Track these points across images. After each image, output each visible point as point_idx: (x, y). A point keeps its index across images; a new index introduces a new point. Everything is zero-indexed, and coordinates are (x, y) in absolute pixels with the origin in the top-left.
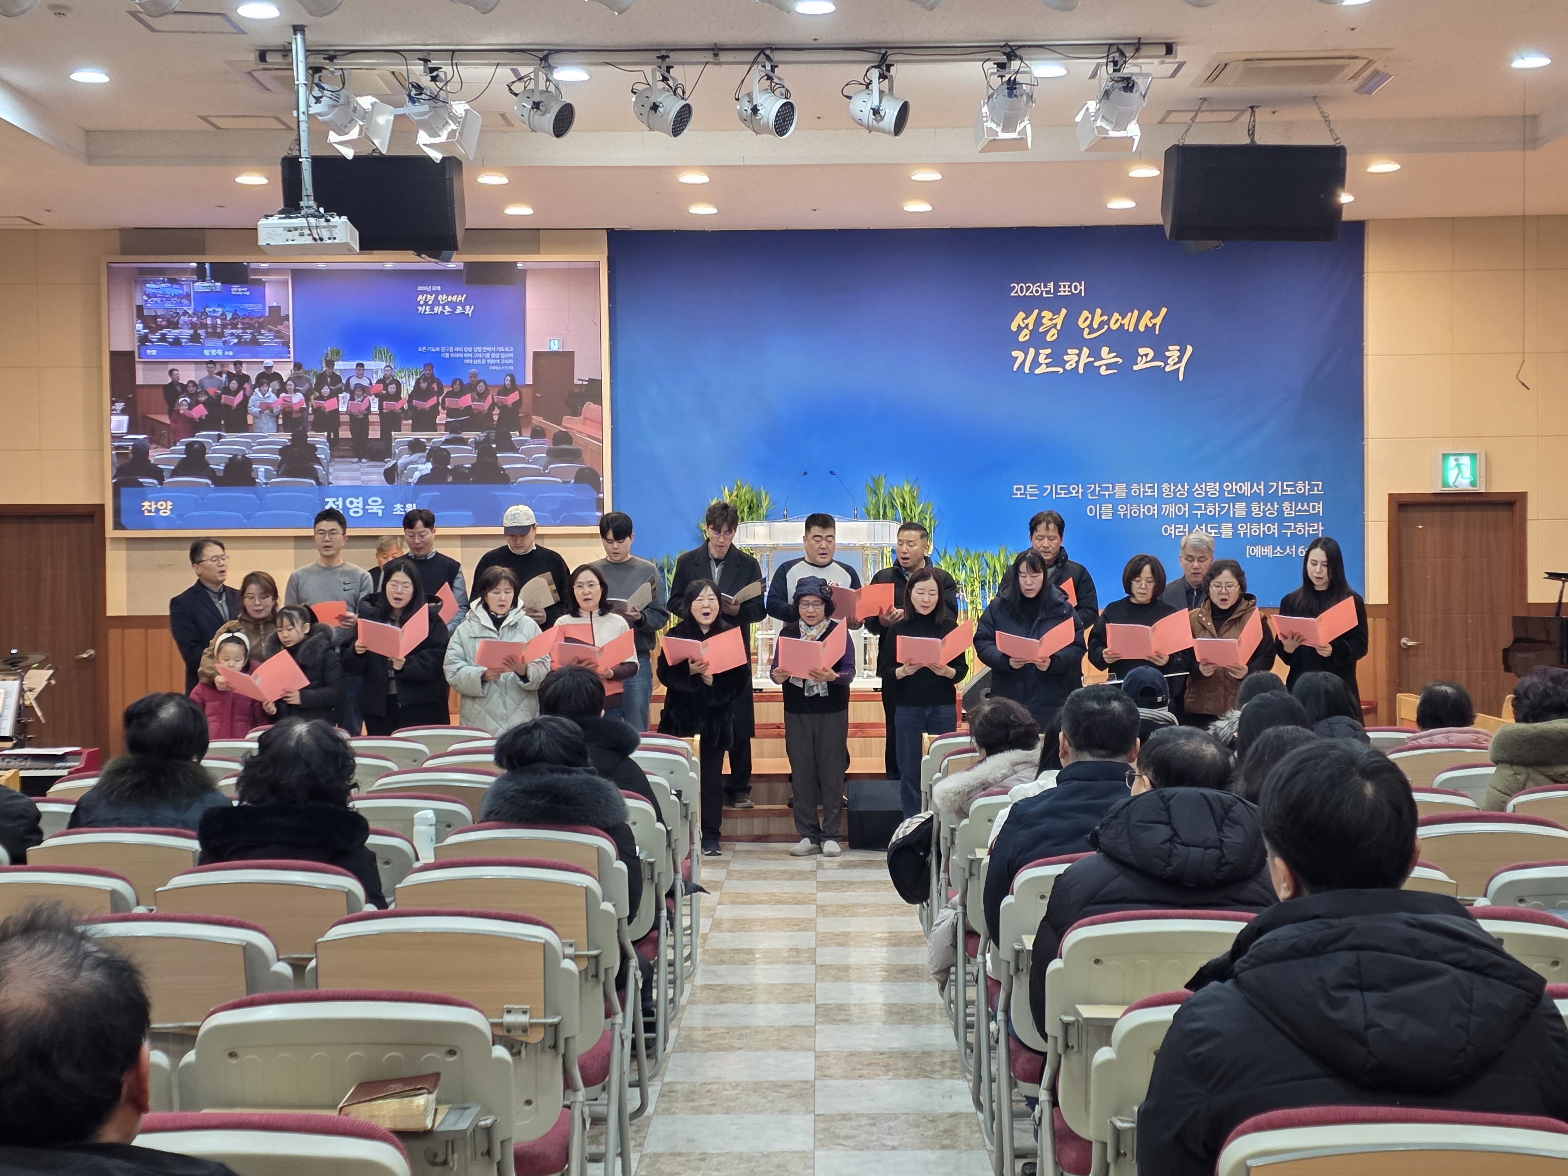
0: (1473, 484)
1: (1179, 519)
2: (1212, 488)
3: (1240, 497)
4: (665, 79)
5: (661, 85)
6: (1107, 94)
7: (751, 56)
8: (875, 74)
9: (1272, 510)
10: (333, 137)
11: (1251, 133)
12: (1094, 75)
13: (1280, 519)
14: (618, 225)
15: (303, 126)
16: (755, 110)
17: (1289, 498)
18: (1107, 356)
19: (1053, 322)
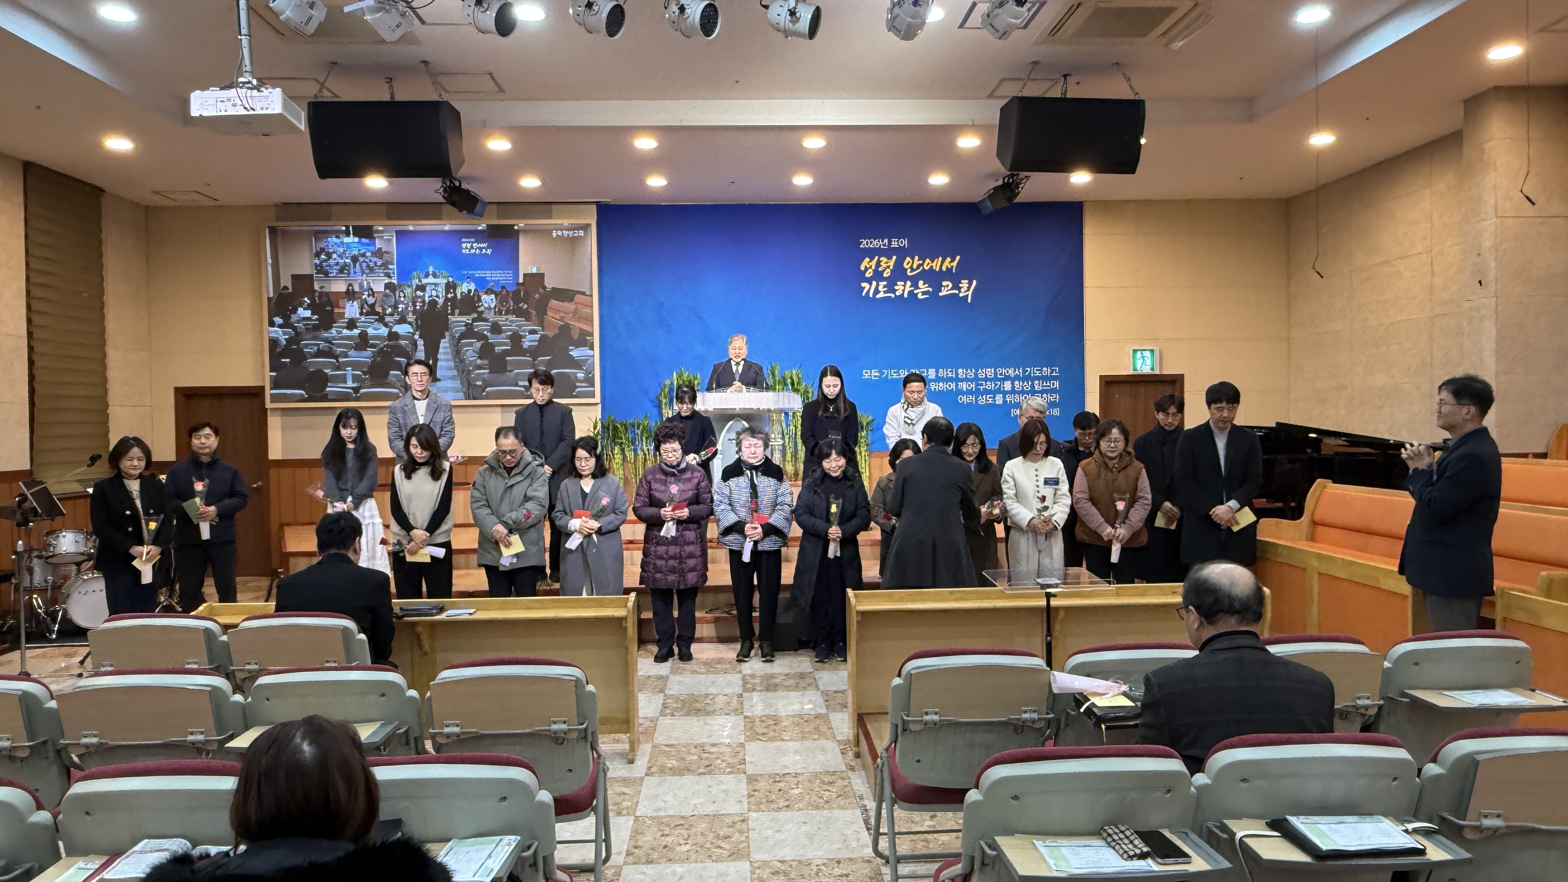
0: (1152, 369)
2: (990, 372)
3: (1007, 378)
9: (1027, 386)
11: (1064, 91)
14: (605, 200)
16: (682, 10)
17: (1038, 378)
18: (922, 286)
19: (888, 265)
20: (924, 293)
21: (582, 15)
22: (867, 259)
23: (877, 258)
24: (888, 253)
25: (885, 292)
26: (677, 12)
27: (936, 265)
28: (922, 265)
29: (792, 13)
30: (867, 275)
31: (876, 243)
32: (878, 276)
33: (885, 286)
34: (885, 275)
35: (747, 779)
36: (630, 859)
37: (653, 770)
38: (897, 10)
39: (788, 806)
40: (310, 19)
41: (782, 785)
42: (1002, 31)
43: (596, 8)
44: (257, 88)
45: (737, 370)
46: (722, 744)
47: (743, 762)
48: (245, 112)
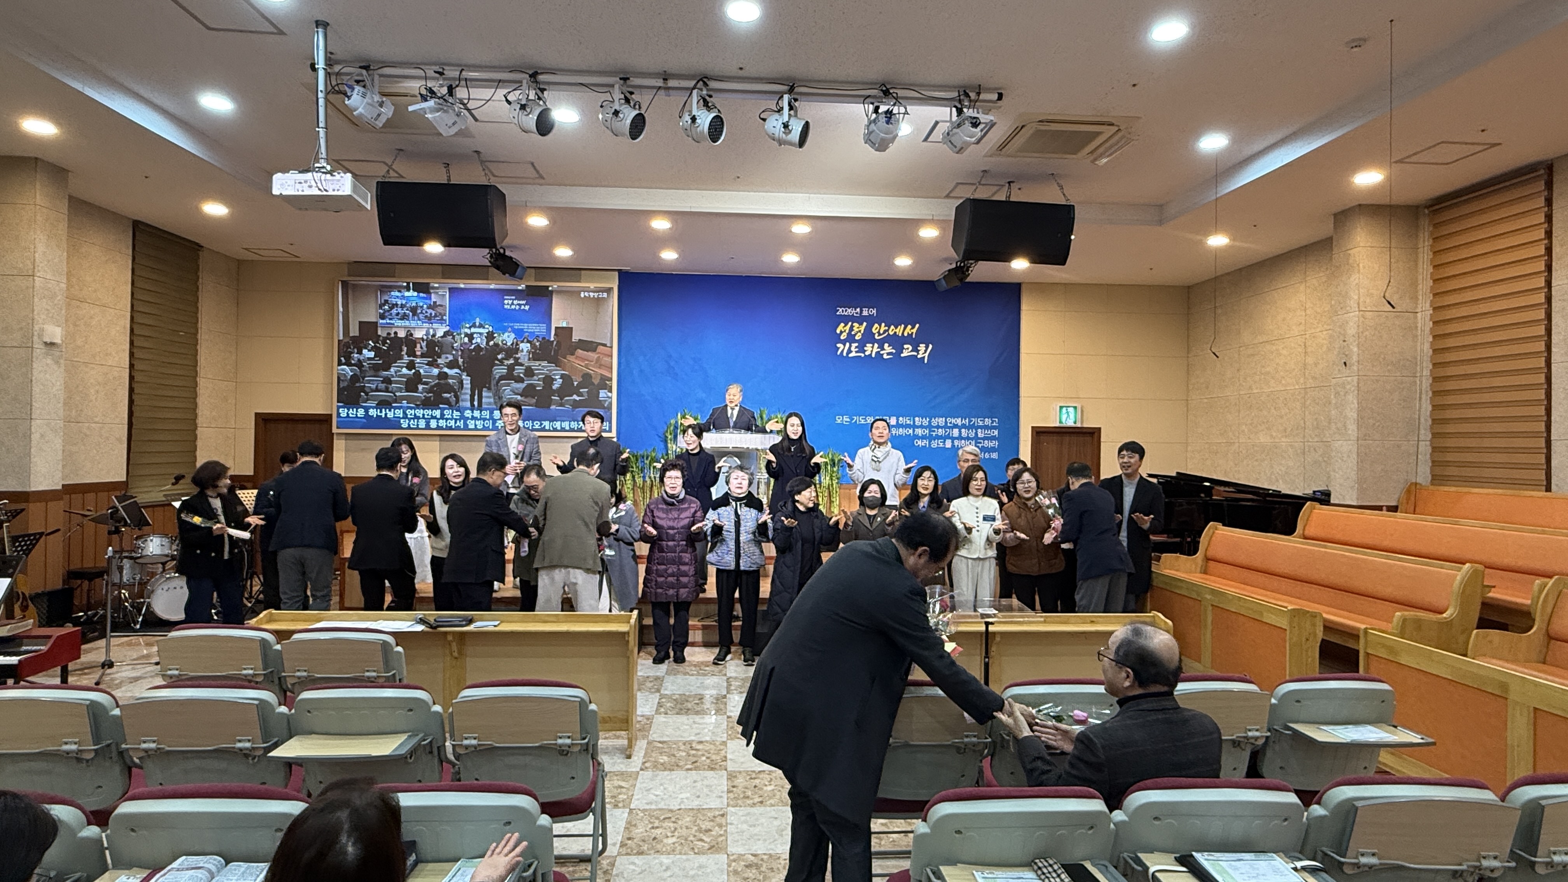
0: (1074, 421)
1: (924, 437)
2: (941, 421)
3: (955, 426)
4: (627, 99)
5: (623, 102)
8: (785, 99)
9: (972, 433)
14: (626, 269)
16: (694, 119)
17: (981, 427)
18: (887, 348)
19: (859, 329)
20: (888, 354)
21: (609, 120)
22: (842, 325)
23: (850, 324)
24: (860, 320)
25: (856, 352)
26: (690, 121)
27: (899, 331)
28: (888, 330)
29: (786, 126)
30: (842, 337)
31: (850, 311)
32: (851, 338)
33: (856, 347)
34: (857, 338)
35: (728, 775)
36: (624, 851)
37: (647, 765)
38: (873, 126)
39: (761, 802)
40: (379, 115)
41: (757, 781)
42: (959, 146)
43: (621, 115)
44: (330, 173)
45: (732, 413)
46: (707, 742)
47: (725, 759)
48: (319, 193)
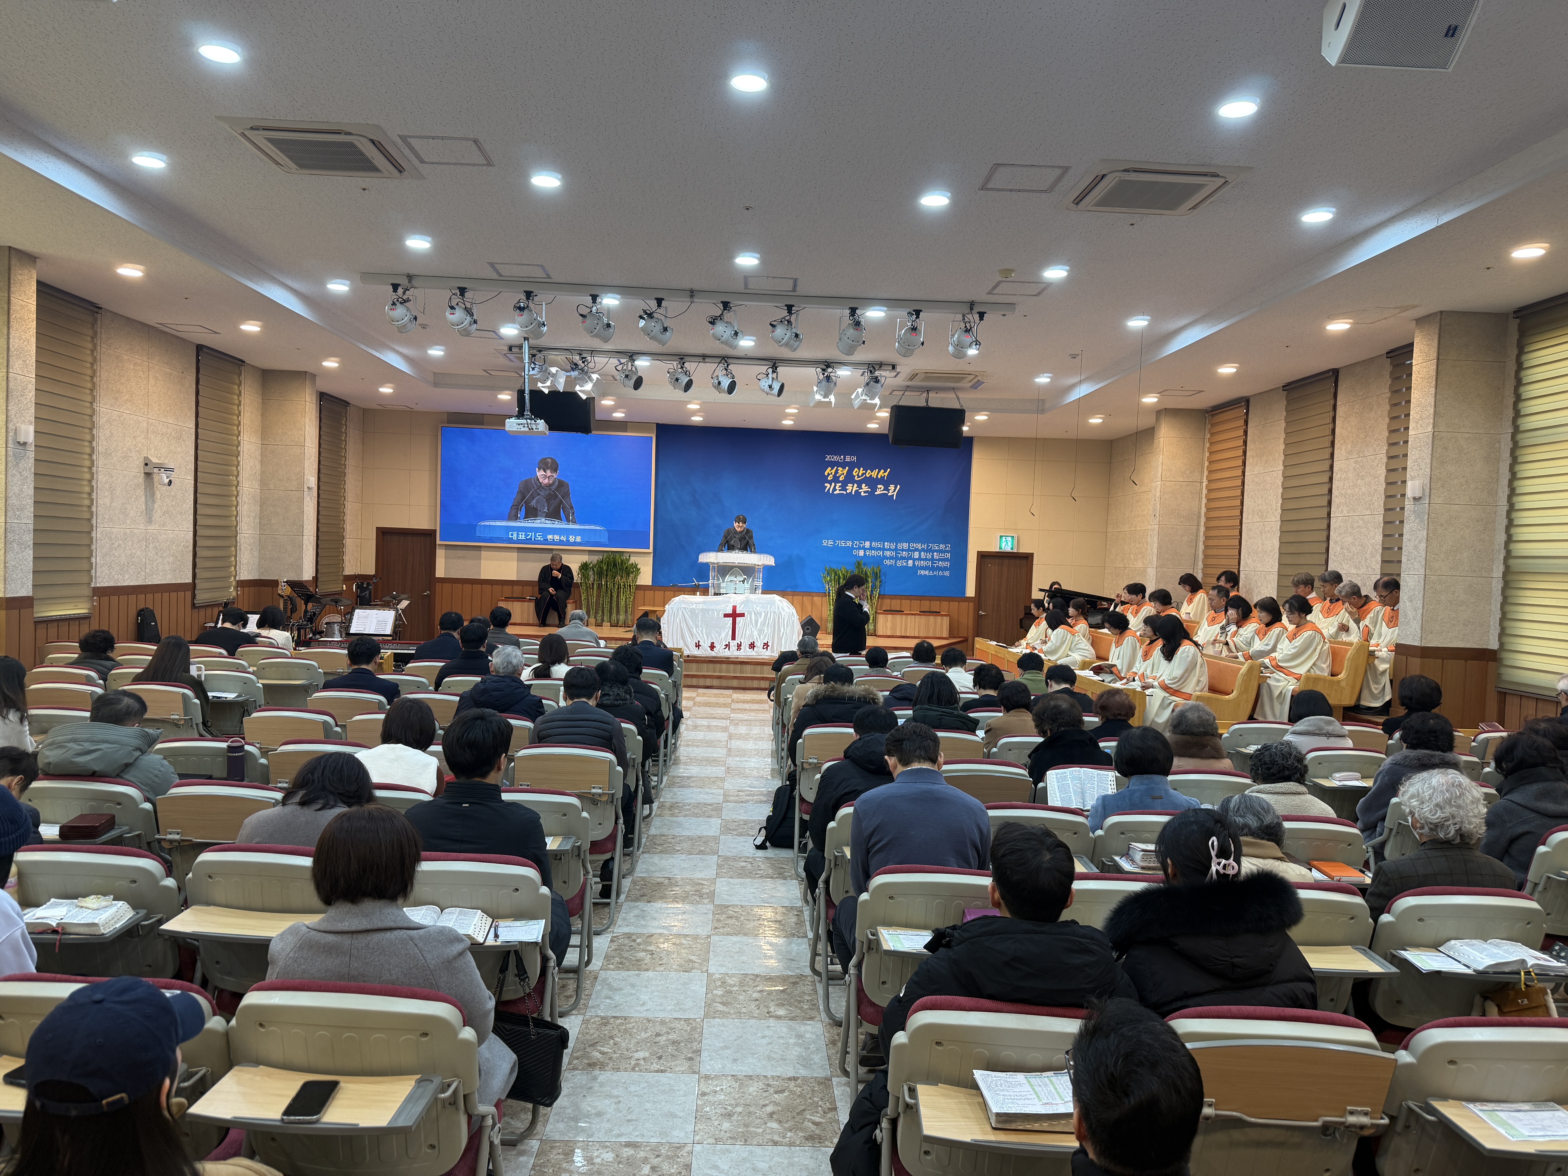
0: (1012, 549)
1: (891, 558)
2: (905, 546)
3: (916, 550)
4: (682, 368)
5: (680, 370)
6: (868, 384)
7: (719, 360)
8: (770, 371)
9: (929, 556)
10: (540, 385)
11: (927, 401)
12: (862, 375)
13: (932, 559)
14: (660, 422)
15: (527, 380)
16: (719, 383)
17: (936, 551)
18: (865, 487)
20: (865, 492)
21: (673, 383)
22: (829, 468)
23: (836, 468)
24: (843, 465)
25: (840, 490)
26: (717, 383)
27: (874, 474)
28: (865, 473)
30: (829, 479)
31: (835, 458)
32: (836, 479)
33: (840, 487)
34: (841, 479)
38: (820, 385)
43: (680, 381)
